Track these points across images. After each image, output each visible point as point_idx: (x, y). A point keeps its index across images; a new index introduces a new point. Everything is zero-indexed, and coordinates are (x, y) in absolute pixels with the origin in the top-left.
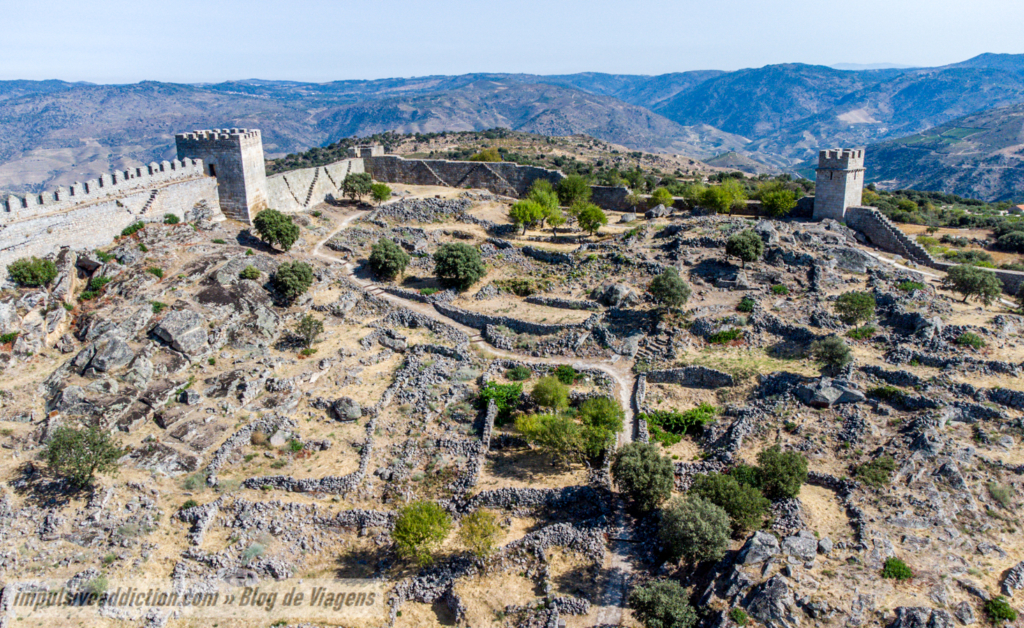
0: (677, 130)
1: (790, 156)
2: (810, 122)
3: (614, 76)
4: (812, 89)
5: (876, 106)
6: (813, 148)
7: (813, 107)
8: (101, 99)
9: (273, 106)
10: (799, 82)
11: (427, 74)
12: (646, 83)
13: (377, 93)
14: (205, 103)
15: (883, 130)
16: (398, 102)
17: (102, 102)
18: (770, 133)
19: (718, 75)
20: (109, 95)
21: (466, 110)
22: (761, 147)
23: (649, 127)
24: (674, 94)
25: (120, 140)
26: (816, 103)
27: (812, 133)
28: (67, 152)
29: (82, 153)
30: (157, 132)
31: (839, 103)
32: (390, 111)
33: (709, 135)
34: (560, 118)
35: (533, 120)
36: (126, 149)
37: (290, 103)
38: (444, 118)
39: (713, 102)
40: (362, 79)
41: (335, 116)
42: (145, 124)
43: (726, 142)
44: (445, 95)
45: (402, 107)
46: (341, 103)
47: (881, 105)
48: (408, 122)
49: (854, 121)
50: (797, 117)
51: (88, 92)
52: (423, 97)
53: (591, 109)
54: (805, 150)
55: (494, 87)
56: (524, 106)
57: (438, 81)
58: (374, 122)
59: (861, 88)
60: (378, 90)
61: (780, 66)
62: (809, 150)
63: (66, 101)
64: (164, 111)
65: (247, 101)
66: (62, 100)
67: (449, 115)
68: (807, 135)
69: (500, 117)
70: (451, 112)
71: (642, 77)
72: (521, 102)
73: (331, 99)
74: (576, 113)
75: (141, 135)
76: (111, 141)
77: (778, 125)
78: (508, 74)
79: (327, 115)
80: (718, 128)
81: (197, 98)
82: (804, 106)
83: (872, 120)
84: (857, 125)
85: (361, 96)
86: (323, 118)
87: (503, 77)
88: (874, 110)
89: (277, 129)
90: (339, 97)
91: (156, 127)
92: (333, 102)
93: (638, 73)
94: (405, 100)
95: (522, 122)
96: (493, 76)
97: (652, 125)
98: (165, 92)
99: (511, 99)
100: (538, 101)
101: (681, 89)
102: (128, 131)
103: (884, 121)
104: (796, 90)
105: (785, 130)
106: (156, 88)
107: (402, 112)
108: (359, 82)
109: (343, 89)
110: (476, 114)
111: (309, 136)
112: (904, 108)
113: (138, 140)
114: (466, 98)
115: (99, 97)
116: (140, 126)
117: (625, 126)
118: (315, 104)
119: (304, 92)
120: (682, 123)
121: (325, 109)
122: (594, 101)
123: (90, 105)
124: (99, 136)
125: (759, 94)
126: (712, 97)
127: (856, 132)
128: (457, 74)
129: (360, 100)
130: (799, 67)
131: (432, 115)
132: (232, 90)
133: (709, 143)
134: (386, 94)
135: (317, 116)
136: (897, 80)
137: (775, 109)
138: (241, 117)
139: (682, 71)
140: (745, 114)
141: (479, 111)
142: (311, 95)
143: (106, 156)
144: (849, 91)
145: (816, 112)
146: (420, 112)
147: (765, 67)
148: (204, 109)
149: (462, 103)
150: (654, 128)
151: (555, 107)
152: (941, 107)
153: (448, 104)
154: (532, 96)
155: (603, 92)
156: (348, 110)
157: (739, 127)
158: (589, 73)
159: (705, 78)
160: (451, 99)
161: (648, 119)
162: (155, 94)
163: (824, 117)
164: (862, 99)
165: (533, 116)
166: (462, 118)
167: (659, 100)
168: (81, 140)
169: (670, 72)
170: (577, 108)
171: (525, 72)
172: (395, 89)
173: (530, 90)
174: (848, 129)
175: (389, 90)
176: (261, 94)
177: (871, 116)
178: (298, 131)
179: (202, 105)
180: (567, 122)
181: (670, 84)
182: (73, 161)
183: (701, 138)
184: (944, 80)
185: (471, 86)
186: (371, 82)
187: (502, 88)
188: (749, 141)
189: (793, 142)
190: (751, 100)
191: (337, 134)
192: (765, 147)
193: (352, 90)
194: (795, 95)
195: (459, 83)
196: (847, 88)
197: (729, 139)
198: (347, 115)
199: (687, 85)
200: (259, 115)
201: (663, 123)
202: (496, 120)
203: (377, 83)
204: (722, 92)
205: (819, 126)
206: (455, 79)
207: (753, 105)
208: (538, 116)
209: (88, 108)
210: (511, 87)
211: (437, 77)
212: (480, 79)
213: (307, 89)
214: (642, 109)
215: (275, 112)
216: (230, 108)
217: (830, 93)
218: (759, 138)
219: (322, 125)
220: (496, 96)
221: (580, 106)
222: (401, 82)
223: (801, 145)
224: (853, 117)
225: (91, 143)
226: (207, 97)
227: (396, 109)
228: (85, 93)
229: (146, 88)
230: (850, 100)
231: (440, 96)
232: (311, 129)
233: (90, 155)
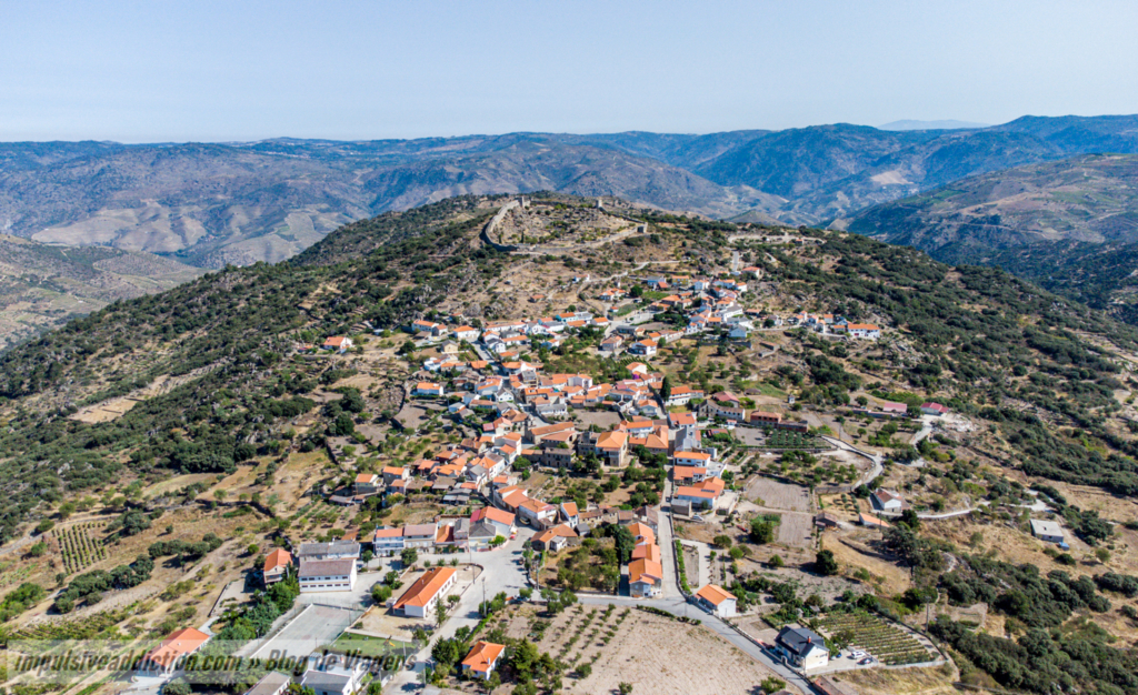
0: (716, 191)
1: (822, 215)
2: (845, 183)
3: (660, 135)
4: (850, 150)
5: (909, 168)
6: (844, 208)
7: (851, 168)
8: (151, 161)
9: (317, 166)
10: (837, 143)
11: (468, 134)
12: (692, 143)
13: (418, 153)
14: (251, 164)
15: (914, 191)
16: (444, 163)
17: (152, 164)
18: (807, 193)
19: (765, 134)
20: (158, 157)
21: (510, 171)
22: (796, 207)
23: (688, 187)
24: (719, 154)
25: (179, 201)
26: (854, 164)
27: (845, 193)
28: (130, 212)
29: (143, 214)
30: (212, 192)
31: (875, 165)
32: (437, 173)
33: (747, 195)
34: (601, 179)
35: (575, 181)
36: (184, 210)
37: (334, 164)
38: (489, 180)
39: (754, 163)
40: (400, 138)
41: (382, 176)
42: (201, 185)
43: (764, 202)
44: (489, 157)
45: (449, 169)
46: (383, 164)
47: (914, 167)
48: (454, 183)
49: (887, 182)
50: (835, 178)
51: (138, 154)
52: (468, 159)
53: (631, 171)
54: (836, 209)
55: (537, 149)
56: (566, 168)
57: (479, 142)
58: (421, 183)
59: (899, 149)
60: (418, 150)
61: (822, 127)
62: (840, 210)
63: (119, 162)
64: (214, 172)
65: (292, 163)
66: (116, 163)
67: (495, 177)
68: (840, 195)
69: (543, 178)
70: (495, 174)
71: (688, 136)
72: (564, 164)
73: (372, 160)
74: (616, 175)
75: (197, 196)
76: (170, 201)
77: (816, 185)
78: (551, 134)
79: (373, 176)
80: (758, 189)
81: (243, 159)
82: (843, 167)
83: (904, 181)
84: (890, 186)
85: (401, 156)
86: (370, 178)
87: (546, 137)
88: (907, 172)
89: (327, 189)
90: (380, 157)
91: (211, 188)
92: (376, 163)
93: (686, 133)
94: (451, 162)
95: (564, 183)
96: (535, 136)
97: (691, 185)
98: (210, 153)
99: (553, 160)
100: (580, 163)
101: (727, 149)
102: (185, 192)
103: (916, 183)
104: (834, 153)
105: (821, 191)
106: (201, 150)
107: (449, 174)
108: (398, 141)
109: (382, 149)
110: (520, 175)
111: (358, 197)
112: (936, 170)
113: (195, 200)
114: (510, 160)
115: (149, 158)
116: (196, 187)
117: (664, 187)
118: (359, 165)
119: (343, 152)
120: (722, 183)
121: (371, 170)
122: (635, 163)
123: (142, 167)
124: (158, 196)
125: (799, 155)
126: (754, 157)
127: (887, 192)
128: (499, 134)
129: (403, 161)
130: (841, 127)
131: (478, 177)
132: (271, 150)
133: (745, 203)
134: (428, 154)
135: (363, 177)
136: (931, 143)
137: (813, 170)
138: (292, 178)
139: (728, 130)
140: (785, 174)
141: (523, 173)
142: (349, 155)
143: (167, 216)
144: (886, 153)
145: (853, 173)
146: (466, 174)
147: (807, 128)
148: (252, 170)
149: (505, 163)
150: (693, 188)
151: (597, 169)
152: (967, 168)
153: (492, 166)
154: (574, 157)
155: (648, 151)
156: (395, 171)
157: (778, 187)
158: (634, 132)
159: (750, 139)
160: (495, 161)
161: (688, 180)
162: (201, 155)
163: (858, 178)
164: (896, 161)
165: (575, 177)
166: (506, 179)
167: (703, 160)
168: (142, 201)
169: (716, 131)
170: (618, 169)
171: (568, 132)
172: (435, 149)
173: (573, 152)
174: (881, 190)
175: (430, 150)
176: (300, 154)
177: (904, 177)
178: (347, 192)
179: (248, 166)
180: (607, 184)
181: (715, 144)
182: (136, 221)
183: (739, 198)
184: (973, 143)
185: (514, 147)
186: (410, 142)
187: (545, 150)
188: (787, 201)
189: (826, 201)
190: (791, 160)
191: (385, 195)
192: (800, 207)
193: (391, 150)
194: (833, 156)
195: (501, 143)
196: (884, 150)
197: (766, 198)
198: (393, 176)
199: (732, 145)
200: (309, 176)
201: (703, 184)
202: (540, 181)
203: (416, 143)
204: (763, 153)
205: (852, 187)
206: (497, 138)
207: (792, 166)
208: (580, 178)
209: (141, 170)
210: (554, 149)
211: (478, 137)
212: (523, 140)
213: (345, 149)
214: (681, 170)
215: (324, 173)
216: (278, 169)
217: (868, 155)
218: (796, 198)
219: (369, 185)
220: (539, 158)
221: (621, 168)
222: (442, 141)
223: (834, 204)
224: (887, 178)
225: (152, 204)
226: (251, 158)
227: (443, 171)
228: (135, 156)
229: (191, 149)
230: (885, 162)
231: (484, 158)
232: (359, 190)
233: (151, 215)
